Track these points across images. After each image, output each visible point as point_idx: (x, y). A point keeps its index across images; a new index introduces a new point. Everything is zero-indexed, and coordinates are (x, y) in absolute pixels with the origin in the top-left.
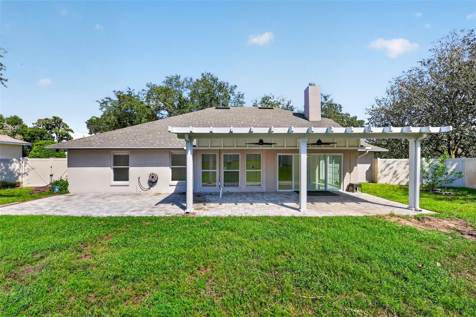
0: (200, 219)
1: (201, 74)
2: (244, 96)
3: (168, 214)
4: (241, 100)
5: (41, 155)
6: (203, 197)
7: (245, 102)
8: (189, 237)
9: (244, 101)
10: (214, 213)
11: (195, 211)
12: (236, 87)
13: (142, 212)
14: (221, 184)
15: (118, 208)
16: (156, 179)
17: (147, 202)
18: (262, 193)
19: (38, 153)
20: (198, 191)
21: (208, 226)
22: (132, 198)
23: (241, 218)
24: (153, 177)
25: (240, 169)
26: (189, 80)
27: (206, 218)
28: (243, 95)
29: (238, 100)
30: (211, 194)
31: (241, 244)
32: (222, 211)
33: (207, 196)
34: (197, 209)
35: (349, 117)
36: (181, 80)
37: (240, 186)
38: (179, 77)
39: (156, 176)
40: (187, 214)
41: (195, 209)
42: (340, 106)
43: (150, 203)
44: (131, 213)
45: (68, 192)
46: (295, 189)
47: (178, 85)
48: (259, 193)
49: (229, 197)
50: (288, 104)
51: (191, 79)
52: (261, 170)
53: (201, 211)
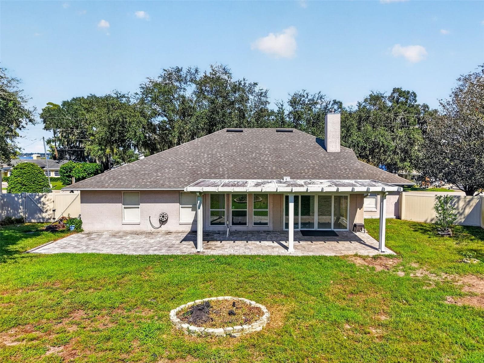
0: (208, 257)
1: (210, 66)
2: (268, 94)
3: (183, 253)
4: (263, 99)
5: (23, 181)
6: (211, 237)
7: (269, 102)
8: (201, 268)
9: (268, 100)
10: (219, 252)
11: (204, 250)
12: (257, 85)
13: (162, 251)
14: (229, 223)
15: (140, 247)
16: (166, 218)
17: (162, 242)
18: (267, 233)
19: (19, 179)
20: (207, 229)
21: (213, 262)
22: (146, 237)
23: (238, 256)
24: (163, 217)
25: (247, 208)
26: (193, 71)
27: (213, 256)
28: (266, 93)
29: (260, 99)
30: (219, 233)
31: (232, 272)
32: (226, 250)
33: (215, 235)
34: (206, 249)
35: (427, 109)
36: (183, 73)
37: (247, 226)
38: (181, 69)
39: (166, 215)
40: (198, 253)
41: (204, 249)
42: (414, 94)
43: (165, 243)
44: (154, 252)
45: (82, 231)
46: (301, 228)
47: (179, 79)
48: (265, 232)
49: (235, 236)
50: (326, 105)
51: (197, 71)
52: (268, 210)
53: (209, 250)
